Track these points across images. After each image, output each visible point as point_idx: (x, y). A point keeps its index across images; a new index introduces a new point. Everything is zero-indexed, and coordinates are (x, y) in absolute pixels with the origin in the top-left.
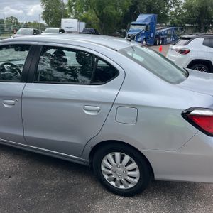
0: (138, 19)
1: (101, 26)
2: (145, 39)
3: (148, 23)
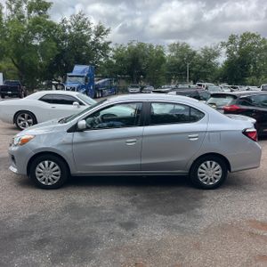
2: (86, 92)
3: (86, 74)
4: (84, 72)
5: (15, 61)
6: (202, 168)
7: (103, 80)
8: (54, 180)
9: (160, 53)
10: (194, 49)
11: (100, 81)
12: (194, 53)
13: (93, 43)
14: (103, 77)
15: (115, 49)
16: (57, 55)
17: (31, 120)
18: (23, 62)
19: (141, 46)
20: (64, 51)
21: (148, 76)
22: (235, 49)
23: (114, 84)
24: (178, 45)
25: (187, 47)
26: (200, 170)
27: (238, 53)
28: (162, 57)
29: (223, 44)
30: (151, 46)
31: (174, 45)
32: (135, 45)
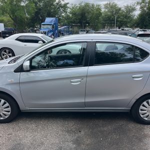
0: (46, 21)
1: (15, 26)
2: (53, 34)
3: (53, 23)
4: (51, 22)
5: (12, 16)
6: (144, 106)
7: (64, 27)
8: (6, 115)
9: (99, 9)
10: (119, 7)
11: (62, 28)
12: (120, 9)
13: (57, 4)
14: (64, 25)
15: (71, 8)
16: (36, 12)
17: (11, 54)
18: (16, 17)
19: (87, 5)
20: (40, 9)
21: (91, 24)
22: (145, 6)
23: (70, 29)
24: (110, 4)
25: (116, 5)
26: (141, 107)
27: (147, 9)
28: (100, 12)
29: (138, 3)
30: (93, 5)
31: (107, 4)
32: (83, 4)
